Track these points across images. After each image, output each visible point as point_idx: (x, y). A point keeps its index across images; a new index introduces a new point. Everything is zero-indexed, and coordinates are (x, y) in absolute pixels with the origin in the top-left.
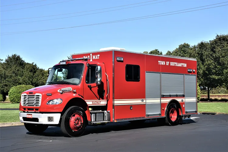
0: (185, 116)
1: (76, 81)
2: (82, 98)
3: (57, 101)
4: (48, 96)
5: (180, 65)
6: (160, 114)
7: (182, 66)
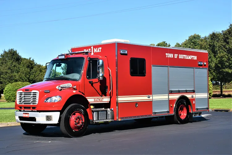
0: (196, 114)
1: (76, 76)
2: (83, 95)
3: (56, 99)
4: (46, 93)
5: (190, 57)
6: (168, 112)
7: (192, 58)
